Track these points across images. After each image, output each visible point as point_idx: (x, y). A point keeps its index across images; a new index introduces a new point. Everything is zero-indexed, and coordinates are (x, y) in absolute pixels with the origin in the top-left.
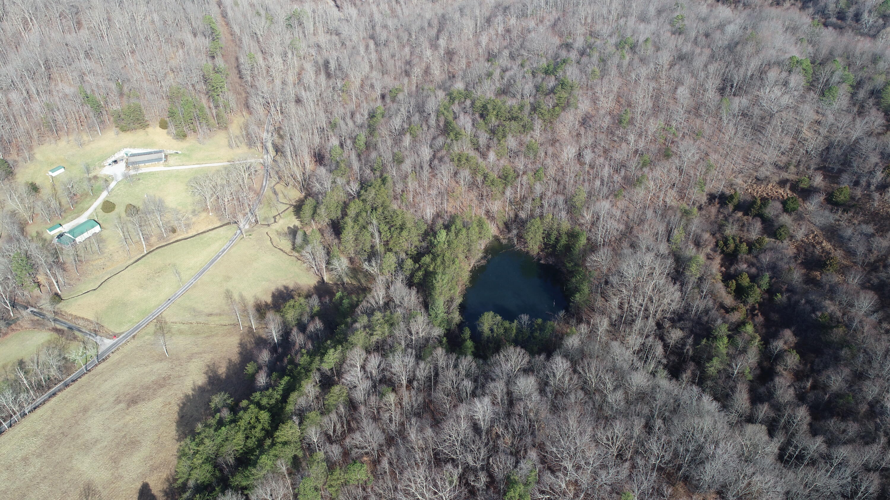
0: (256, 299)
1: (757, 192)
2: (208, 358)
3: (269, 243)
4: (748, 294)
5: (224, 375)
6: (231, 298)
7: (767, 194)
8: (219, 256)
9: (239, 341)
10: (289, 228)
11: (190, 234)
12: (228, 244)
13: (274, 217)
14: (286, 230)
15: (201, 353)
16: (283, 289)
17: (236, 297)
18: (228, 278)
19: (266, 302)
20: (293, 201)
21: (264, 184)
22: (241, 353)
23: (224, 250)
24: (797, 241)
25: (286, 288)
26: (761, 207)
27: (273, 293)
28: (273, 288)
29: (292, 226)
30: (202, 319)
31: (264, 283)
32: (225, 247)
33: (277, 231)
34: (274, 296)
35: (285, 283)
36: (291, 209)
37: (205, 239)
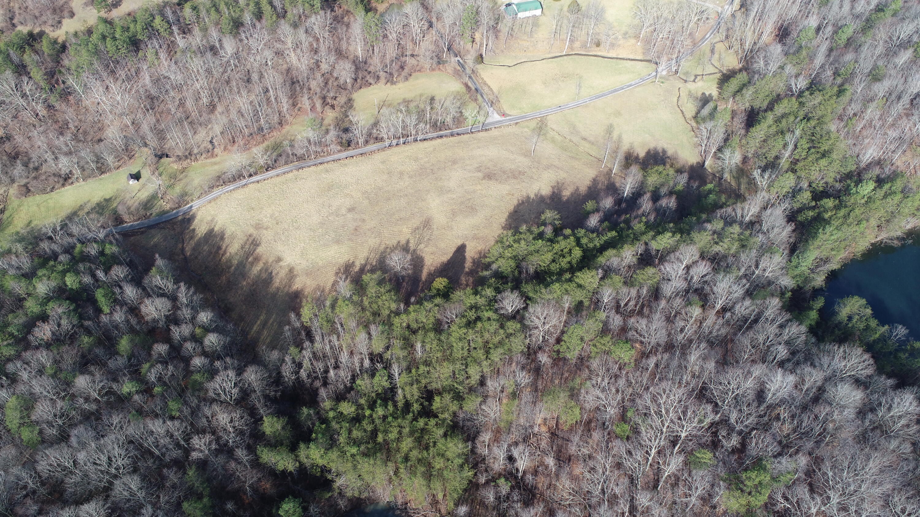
0: (632, 147)
2: (562, 175)
3: (675, 99)
5: (566, 198)
6: (610, 134)
8: (622, 88)
9: (594, 176)
10: (703, 94)
11: (610, 55)
12: (637, 81)
13: (696, 76)
14: (699, 94)
15: (558, 168)
16: (660, 151)
17: (615, 135)
18: (618, 114)
19: (638, 155)
20: (725, 68)
21: (707, 37)
22: (589, 188)
23: (631, 85)
25: (664, 152)
27: (649, 150)
28: (652, 146)
29: (707, 94)
30: (576, 139)
31: (647, 135)
32: (633, 83)
33: (690, 92)
34: (648, 153)
35: (665, 146)
36: (719, 75)
37: (620, 66)
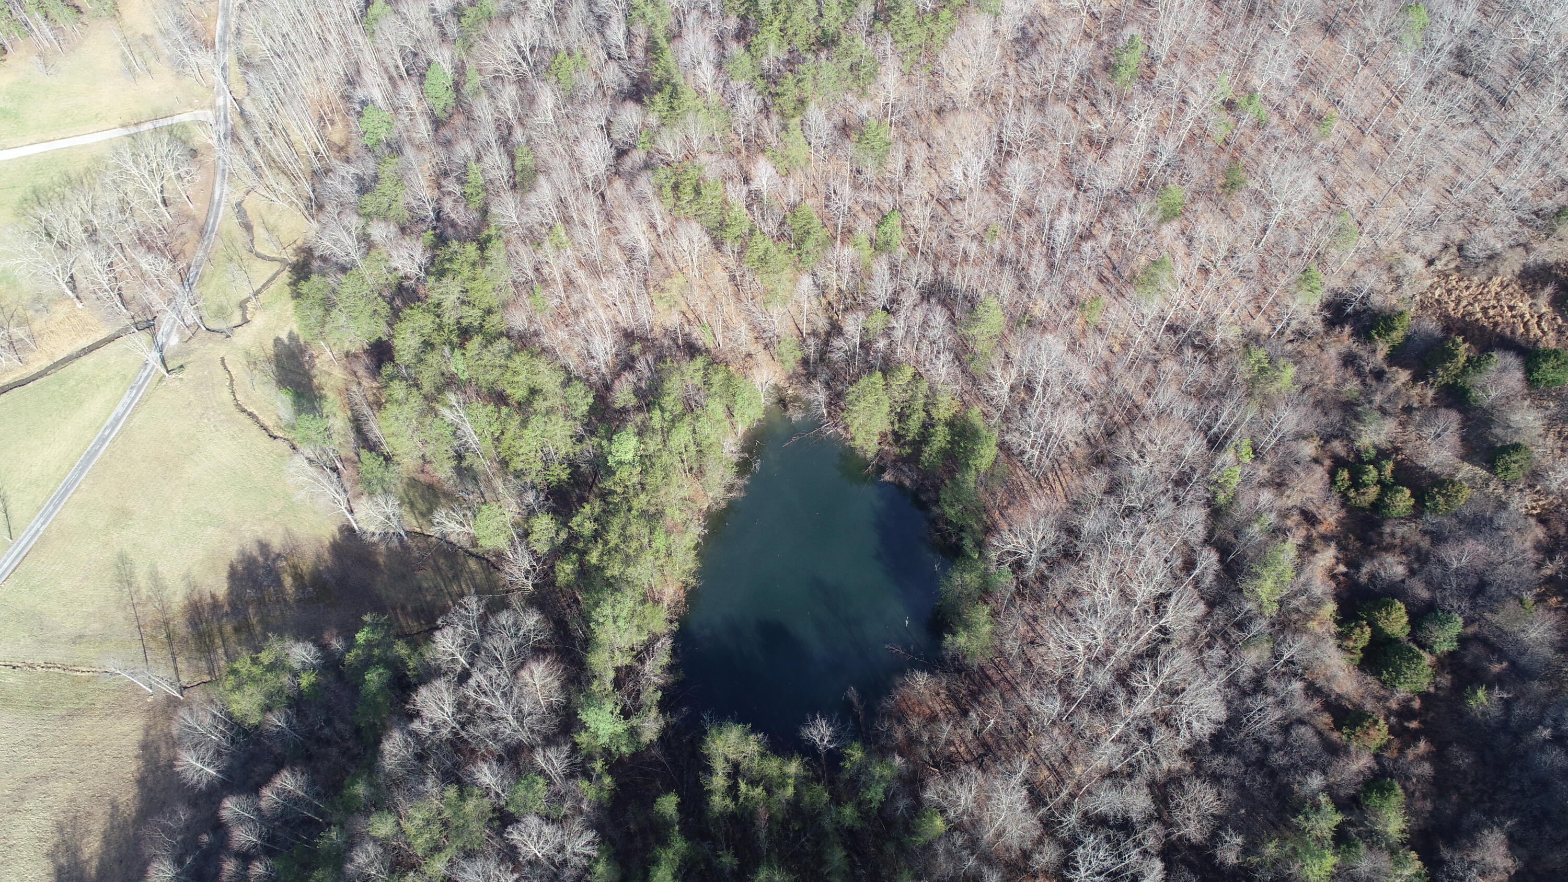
0: (192, 586)
1: (1458, 300)
2: (63, 790)
3: (226, 395)
4: (1398, 673)
5: (95, 863)
6: (130, 584)
7: (1484, 310)
8: (103, 440)
9: (138, 736)
10: (277, 341)
11: (34, 369)
12: (126, 399)
13: (242, 306)
14: (270, 349)
15: (46, 779)
16: (256, 553)
17: (142, 580)
18: (122, 516)
19: (213, 596)
20: (290, 250)
21: (217, 196)
22: (141, 782)
23: (117, 420)
24: (1548, 493)
25: (264, 547)
26: (1464, 371)
27: (232, 567)
28: (232, 552)
29: (284, 336)
30: (57, 654)
31: (210, 530)
32: (119, 409)
33: (248, 354)
34: (233, 575)
35: (260, 531)
36: (285, 276)
37: (72, 383)
